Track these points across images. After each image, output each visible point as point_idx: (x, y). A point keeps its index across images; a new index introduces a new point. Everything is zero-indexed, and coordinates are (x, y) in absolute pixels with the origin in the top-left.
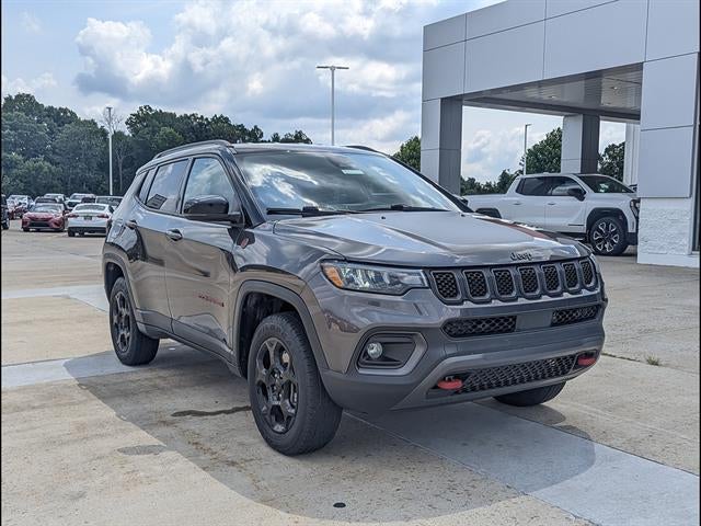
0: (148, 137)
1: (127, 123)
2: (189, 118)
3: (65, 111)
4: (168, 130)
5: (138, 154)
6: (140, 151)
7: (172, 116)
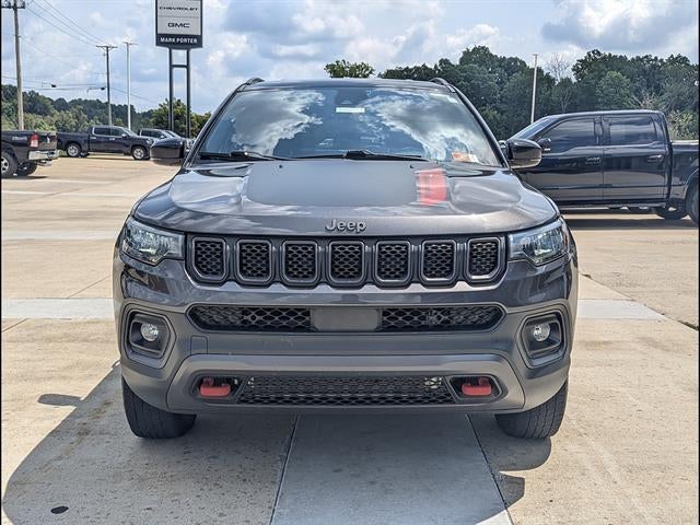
0: (593, 82)
1: (573, 70)
2: (641, 60)
3: (516, 60)
4: (615, 74)
5: (581, 101)
6: (583, 97)
7: (622, 59)
